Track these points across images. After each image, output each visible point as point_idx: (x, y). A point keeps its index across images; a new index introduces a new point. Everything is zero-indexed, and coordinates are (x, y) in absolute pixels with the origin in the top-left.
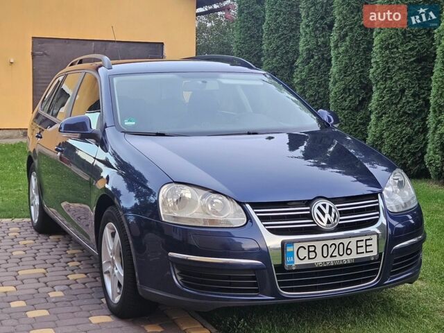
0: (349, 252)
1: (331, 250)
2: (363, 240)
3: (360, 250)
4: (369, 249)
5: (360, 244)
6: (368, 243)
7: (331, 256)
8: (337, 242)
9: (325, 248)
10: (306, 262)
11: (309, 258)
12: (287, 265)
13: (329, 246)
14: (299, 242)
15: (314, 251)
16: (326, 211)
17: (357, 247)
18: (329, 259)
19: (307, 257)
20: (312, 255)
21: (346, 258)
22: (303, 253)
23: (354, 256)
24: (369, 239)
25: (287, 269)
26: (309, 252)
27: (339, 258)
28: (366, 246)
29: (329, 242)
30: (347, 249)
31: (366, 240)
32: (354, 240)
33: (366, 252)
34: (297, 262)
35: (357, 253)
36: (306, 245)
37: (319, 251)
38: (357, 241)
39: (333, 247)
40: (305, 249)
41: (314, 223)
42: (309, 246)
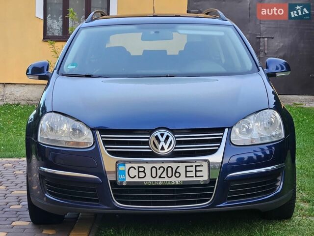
0: (177, 175)
1: (159, 172)
2: (192, 166)
3: (189, 174)
4: (198, 174)
5: (188, 169)
6: (198, 169)
7: (160, 177)
8: (165, 165)
9: (154, 170)
10: (136, 180)
11: (139, 177)
12: (119, 181)
13: (158, 169)
14: (130, 163)
15: (144, 171)
16: (162, 139)
17: (186, 171)
18: (157, 179)
19: (137, 176)
20: (142, 175)
21: (174, 180)
22: (133, 172)
23: (183, 178)
24: (200, 166)
25: (119, 185)
26: (139, 172)
27: (167, 179)
28: (196, 171)
29: (158, 166)
30: (176, 172)
31: (196, 166)
32: (183, 165)
33: (196, 176)
34: (128, 179)
35: (186, 177)
36: (136, 166)
37: (148, 172)
38: (186, 167)
39: (162, 169)
40: (135, 169)
41: (150, 149)
42: (139, 167)
